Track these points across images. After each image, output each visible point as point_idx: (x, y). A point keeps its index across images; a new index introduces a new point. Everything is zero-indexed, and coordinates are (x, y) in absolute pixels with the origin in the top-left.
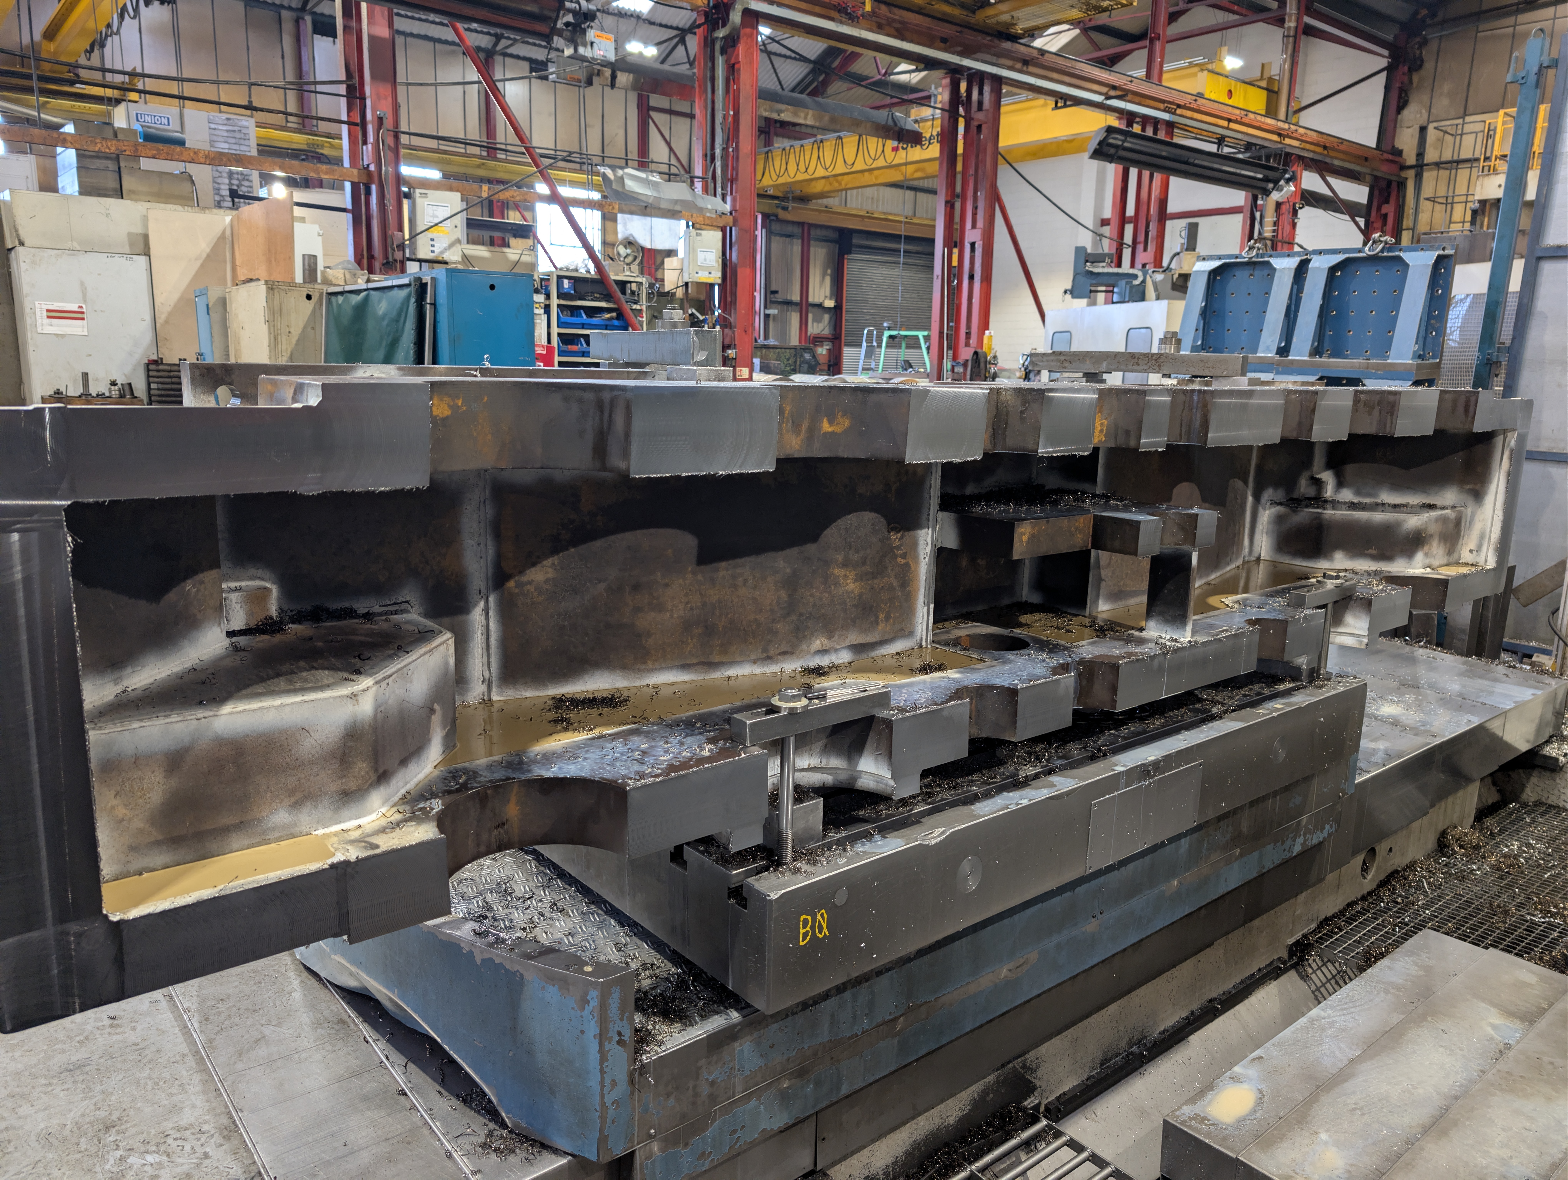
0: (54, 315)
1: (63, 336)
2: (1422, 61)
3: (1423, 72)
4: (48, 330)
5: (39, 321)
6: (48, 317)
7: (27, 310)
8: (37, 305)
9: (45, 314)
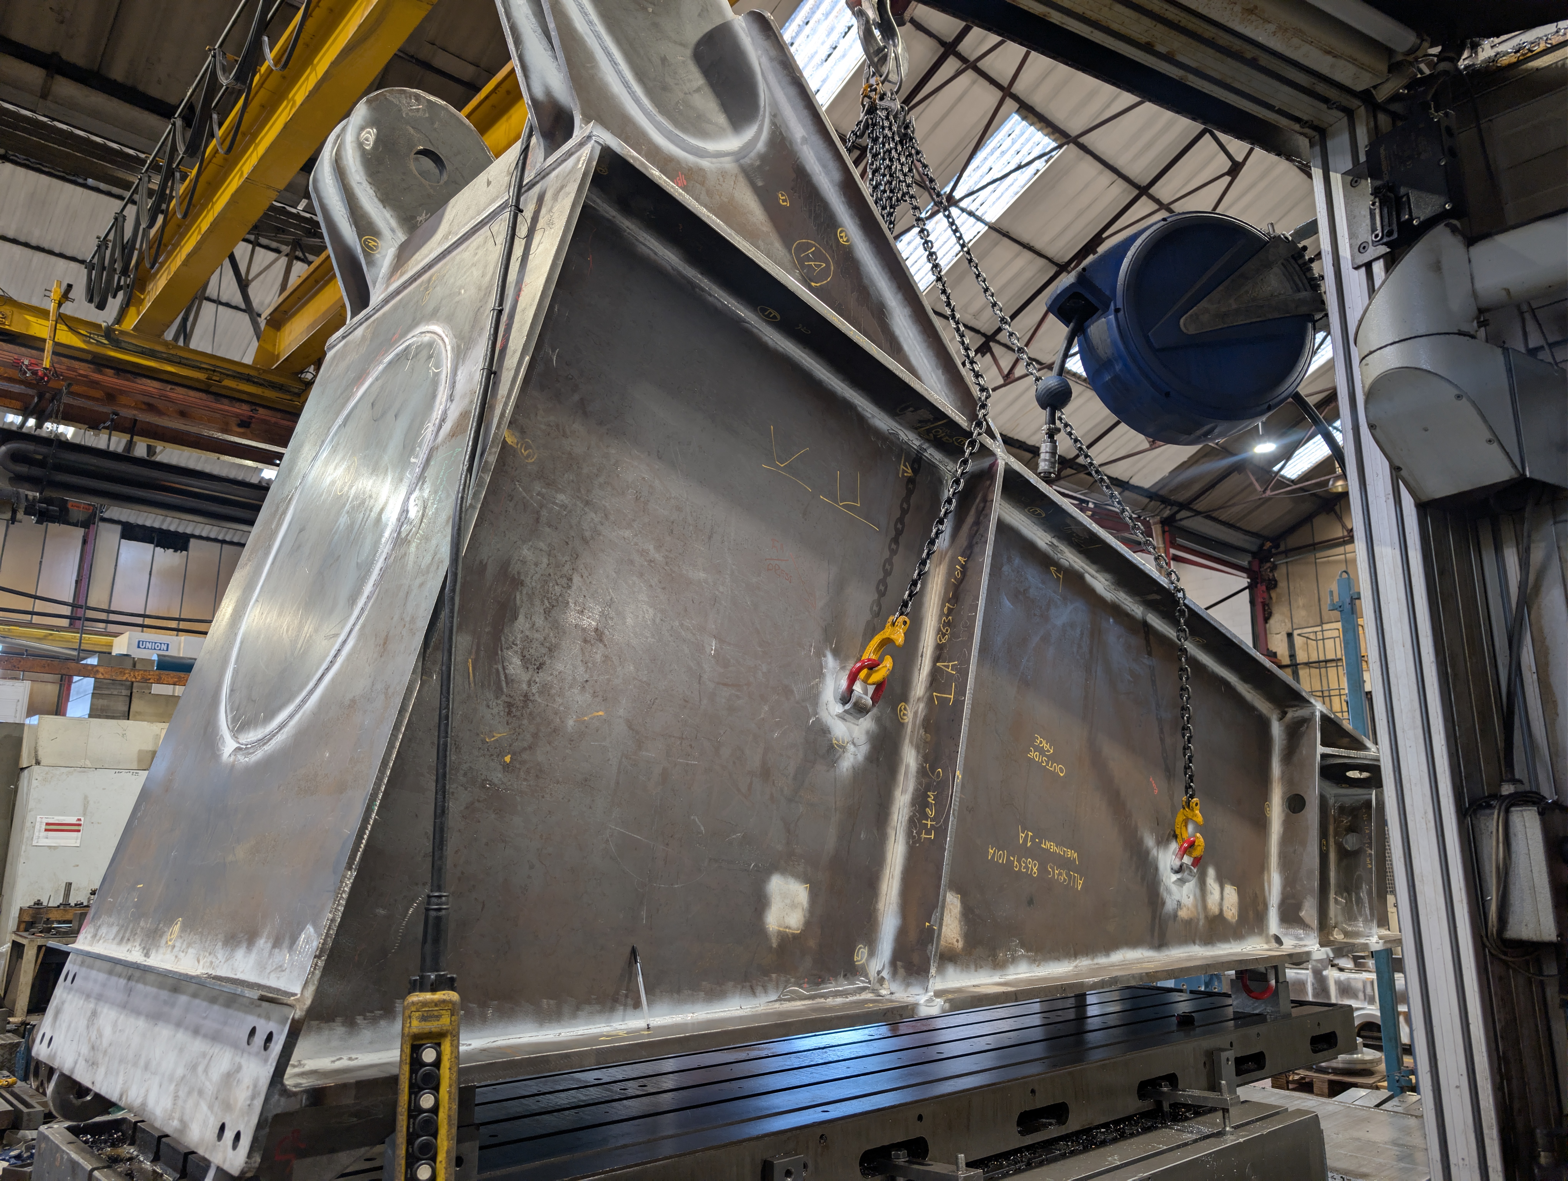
0: (52, 828)
1: (55, 848)
2: (1276, 581)
3: (1278, 590)
4: (44, 842)
5: (36, 834)
6: (46, 830)
7: (28, 824)
8: (38, 819)
9: (44, 827)
